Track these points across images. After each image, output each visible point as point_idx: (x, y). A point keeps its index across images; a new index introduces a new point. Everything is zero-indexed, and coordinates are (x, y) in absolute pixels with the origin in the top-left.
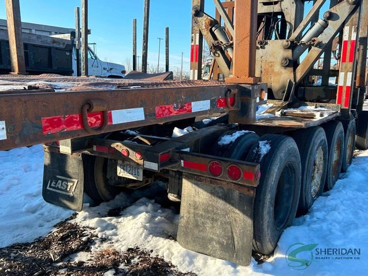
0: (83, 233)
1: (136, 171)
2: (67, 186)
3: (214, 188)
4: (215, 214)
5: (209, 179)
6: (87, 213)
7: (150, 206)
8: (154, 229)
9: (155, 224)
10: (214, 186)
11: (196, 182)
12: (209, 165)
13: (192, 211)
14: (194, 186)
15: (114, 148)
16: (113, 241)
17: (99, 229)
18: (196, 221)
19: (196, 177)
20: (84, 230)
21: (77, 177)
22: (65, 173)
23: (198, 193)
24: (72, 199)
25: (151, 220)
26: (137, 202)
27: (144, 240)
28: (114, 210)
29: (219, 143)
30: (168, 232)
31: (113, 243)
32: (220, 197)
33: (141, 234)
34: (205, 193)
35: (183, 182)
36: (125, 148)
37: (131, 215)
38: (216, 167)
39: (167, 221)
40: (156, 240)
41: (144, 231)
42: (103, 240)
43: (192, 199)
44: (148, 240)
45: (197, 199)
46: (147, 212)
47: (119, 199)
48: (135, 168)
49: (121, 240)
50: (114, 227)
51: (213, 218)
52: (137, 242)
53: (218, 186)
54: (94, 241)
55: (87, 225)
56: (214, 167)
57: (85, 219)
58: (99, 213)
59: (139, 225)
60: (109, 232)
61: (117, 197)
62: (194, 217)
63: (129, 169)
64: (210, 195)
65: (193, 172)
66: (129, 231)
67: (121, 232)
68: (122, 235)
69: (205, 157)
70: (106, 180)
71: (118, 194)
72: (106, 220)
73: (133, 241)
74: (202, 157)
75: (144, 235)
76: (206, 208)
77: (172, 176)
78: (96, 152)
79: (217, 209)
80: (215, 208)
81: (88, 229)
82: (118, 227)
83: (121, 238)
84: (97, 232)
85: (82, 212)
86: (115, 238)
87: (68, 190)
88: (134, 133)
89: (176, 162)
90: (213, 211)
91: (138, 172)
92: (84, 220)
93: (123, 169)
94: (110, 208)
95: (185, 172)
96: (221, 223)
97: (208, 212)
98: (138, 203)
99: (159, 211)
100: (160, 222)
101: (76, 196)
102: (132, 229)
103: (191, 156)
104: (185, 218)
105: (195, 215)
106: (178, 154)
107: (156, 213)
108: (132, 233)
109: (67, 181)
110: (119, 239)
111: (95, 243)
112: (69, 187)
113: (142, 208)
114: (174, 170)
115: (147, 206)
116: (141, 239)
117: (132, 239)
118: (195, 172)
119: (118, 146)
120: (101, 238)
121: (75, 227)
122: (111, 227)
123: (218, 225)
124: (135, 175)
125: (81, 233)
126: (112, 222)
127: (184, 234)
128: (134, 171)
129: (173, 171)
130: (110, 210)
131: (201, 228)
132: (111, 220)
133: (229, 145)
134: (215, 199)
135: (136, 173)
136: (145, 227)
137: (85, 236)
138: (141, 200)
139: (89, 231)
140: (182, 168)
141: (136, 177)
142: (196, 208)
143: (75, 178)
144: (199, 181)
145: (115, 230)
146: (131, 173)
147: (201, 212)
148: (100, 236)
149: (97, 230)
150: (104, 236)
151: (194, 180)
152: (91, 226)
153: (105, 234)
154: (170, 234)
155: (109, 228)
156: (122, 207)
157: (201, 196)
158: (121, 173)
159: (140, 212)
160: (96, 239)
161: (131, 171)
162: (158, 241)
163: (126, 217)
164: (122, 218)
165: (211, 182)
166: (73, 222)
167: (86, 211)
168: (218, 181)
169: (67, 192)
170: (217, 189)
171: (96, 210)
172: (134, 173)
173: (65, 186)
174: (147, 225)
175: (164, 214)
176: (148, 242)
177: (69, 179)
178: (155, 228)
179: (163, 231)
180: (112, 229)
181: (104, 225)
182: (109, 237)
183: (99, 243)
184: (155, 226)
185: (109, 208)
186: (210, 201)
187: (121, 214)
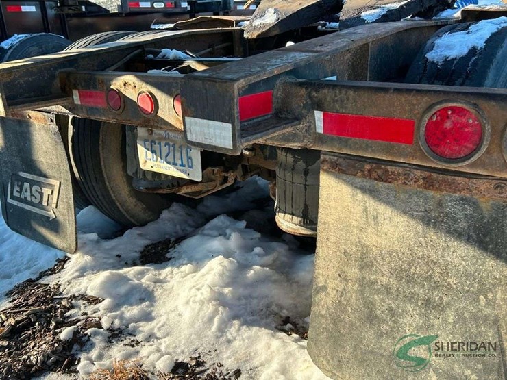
0: (67, 314)
1: (184, 156)
2: (41, 194)
3: (440, 204)
4: (437, 286)
5: (418, 173)
6: (88, 258)
7: (234, 240)
8: (243, 301)
9: (246, 286)
10: (438, 195)
11: (367, 183)
12: (426, 119)
13: (354, 272)
14: (360, 195)
15: (118, 93)
16: (139, 337)
17: (107, 302)
18: (370, 305)
19: (367, 167)
20: (72, 307)
21: (56, 175)
22: (32, 167)
23: (375, 218)
24: (54, 225)
25: (235, 277)
26: (208, 226)
27: (217, 337)
28: (155, 245)
29: (431, 56)
30: (281, 308)
31: (138, 343)
32: (458, 235)
33: (211, 320)
34: (402, 220)
35: (322, 183)
36: (146, 88)
37: (190, 261)
38: (455, 124)
39: (276, 277)
40: (249, 338)
41: (216, 312)
42: (115, 335)
43: (354, 238)
44: (230, 337)
45: (371, 239)
46: (227, 255)
47: (170, 218)
48: (180, 147)
49: (158, 335)
50: (147, 296)
51: (428, 302)
52: (197, 344)
53: (457, 195)
54: (89, 340)
55: (82, 292)
56: (448, 125)
57: (82, 272)
58: (119, 256)
59: (206, 293)
60: (131, 311)
61: (165, 214)
62: (362, 292)
63: (165, 150)
64: (420, 227)
65: (357, 149)
66: (181, 309)
67: (163, 310)
68: (163, 320)
69: (409, 91)
70: (129, 180)
71: (168, 207)
72: (130, 276)
73: (189, 341)
74: (398, 90)
75: (216, 320)
76: (405, 266)
77: (285, 167)
78: (82, 107)
79: (445, 272)
80: (437, 270)
81: (81, 302)
82: (156, 294)
83: (159, 329)
84: (100, 313)
85: (78, 255)
86: (145, 328)
87: (45, 204)
88: (180, 54)
89: (297, 119)
90: (429, 279)
91: (189, 158)
92: (79, 276)
93: (153, 152)
94: (147, 242)
95: (326, 153)
96: (460, 317)
97: (410, 279)
98: (210, 229)
99: (257, 250)
100: (260, 281)
101: (60, 218)
102: (187, 303)
103: (351, 93)
104: (332, 293)
105: (364, 285)
106: (303, 92)
107: (250, 257)
108: (187, 315)
109: (40, 184)
110: (155, 331)
111: (93, 345)
112: (45, 198)
113: (216, 244)
114: (291, 145)
115: (228, 239)
116: (209, 333)
117: (186, 333)
118: (366, 149)
119: (130, 85)
120: (110, 330)
121: (51, 297)
122: (137, 296)
123: (445, 321)
124: (182, 165)
125: (62, 314)
126: (143, 281)
127: (329, 338)
128: (178, 155)
129: (288, 150)
130: (147, 247)
131: (385, 327)
132: (142, 274)
133: (464, 59)
134: (438, 239)
135: (185, 162)
136: (220, 300)
137: (68, 325)
138: (215, 221)
139: (83, 310)
140: (320, 139)
141: (184, 172)
142: (366, 264)
143: (55, 178)
144: (379, 179)
145: (147, 303)
146: (172, 161)
147: (384, 280)
148: (105, 323)
149: (101, 306)
150: (117, 322)
151: (364, 176)
152: (90, 293)
153: (121, 317)
154: (285, 313)
155: (133, 300)
156: (173, 239)
157: (387, 227)
158: (149, 161)
159: (213, 254)
160: (95, 334)
161: (171, 156)
162: (253, 340)
163: (178, 267)
164: (168, 270)
165: (429, 184)
166: (51, 281)
167: (87, 253)
168: (460, 179)
169: (43, 208)
170: (452, 207)
171: (113, 248)
172: (179, 162)
173: (38, 195)
174: (227, 290)
175: (269, 259)
176: (229, 342)
177: (42, 179)
178: (246, 298)
179: (268, 307)
180: (142, 300)
181: (123, 290)
182: (131, 325)
183: (103, 344)
184: (246, 292)
185: (143, 242)
186: (421, 245)
187: (168, 256)
